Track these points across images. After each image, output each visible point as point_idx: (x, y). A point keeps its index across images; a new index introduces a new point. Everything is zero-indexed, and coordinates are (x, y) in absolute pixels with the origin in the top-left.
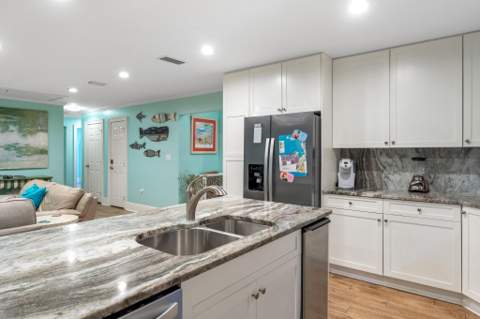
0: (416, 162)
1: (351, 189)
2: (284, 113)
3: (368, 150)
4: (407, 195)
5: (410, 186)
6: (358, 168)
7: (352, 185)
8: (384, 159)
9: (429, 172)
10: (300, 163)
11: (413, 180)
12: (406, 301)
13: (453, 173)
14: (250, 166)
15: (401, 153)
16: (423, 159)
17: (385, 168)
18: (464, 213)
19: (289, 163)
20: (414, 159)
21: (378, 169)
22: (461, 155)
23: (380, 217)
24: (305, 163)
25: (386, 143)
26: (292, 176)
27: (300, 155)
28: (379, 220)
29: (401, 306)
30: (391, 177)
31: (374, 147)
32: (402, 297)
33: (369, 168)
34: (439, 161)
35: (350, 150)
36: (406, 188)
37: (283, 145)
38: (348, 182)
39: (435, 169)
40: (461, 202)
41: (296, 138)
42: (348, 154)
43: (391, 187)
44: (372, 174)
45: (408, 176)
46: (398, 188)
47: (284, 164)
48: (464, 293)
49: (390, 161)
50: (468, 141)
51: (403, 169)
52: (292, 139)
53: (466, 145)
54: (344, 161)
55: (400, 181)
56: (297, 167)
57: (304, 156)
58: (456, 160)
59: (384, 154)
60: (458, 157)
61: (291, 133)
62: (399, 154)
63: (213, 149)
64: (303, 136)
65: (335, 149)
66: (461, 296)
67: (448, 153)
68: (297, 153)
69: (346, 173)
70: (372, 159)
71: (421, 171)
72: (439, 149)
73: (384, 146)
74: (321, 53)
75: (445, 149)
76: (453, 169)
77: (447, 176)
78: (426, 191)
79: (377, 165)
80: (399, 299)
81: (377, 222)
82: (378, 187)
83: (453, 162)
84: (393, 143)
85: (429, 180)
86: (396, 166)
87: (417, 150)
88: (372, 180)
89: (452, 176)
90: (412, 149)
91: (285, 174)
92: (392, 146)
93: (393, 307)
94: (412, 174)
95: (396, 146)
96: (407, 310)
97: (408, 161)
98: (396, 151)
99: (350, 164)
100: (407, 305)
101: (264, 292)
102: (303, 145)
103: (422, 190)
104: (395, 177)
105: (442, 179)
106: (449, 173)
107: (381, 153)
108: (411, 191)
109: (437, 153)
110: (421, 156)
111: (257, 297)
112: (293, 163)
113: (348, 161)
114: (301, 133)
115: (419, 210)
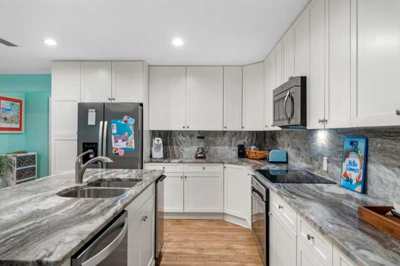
0: (199, 139)
1: (162, 159)
2: (113, 101)
3: (171, 131)
4: (195, 160)
5: (197, 155)
6: (165, 144)
7: (162, 156)
8: (181, 138)
9: (206, 146)
10: (129, 141)
11: (198, 151)
12: (198, 224)
13: (217, 145)
14: (84, 144)
15: (190, 134)
16: (203, 138)
17: (181, 143)
18: (225, 167)
19: (120, 141)
20: (198, 137)
21: (177, 145)
22: (222, 135)
23: (182, 175)
24: (133, 141)
25: (184, 127)
26: (123, 151)
27: (129, 135)
28: (182, 177)
29: (196, 227)
30: (184, 149)
31: (175, 130)
32: (195, 222)
33: (171, 144)
34: (210, 138)
35: (159, 131)
36: (193, 157)
37: (115, 127)
38: (159, 154)
39: (208, 143)
40: (223, 161)
41: (126, 122)
42: (157, 134)
43: (185, 156)
44: (173, 148)
45: (194, 149)
46: (189, 157)
47: (116, 142)
48: (225, 212)
49: (184, 139)
50: (225, 127)
51: (192, 144)
52: (123, 123)
53: (225, 130)
54: (157, 139)
55: (190, 152)
56: (127, 144)
57: (132, 136)
58: (219, 138)
59: (181, 135)
60: (220, 136)
61: (122, 118)
62: (189, 135)
63: (20, 129)
64: (131, 121)
65: (150, 131)
66: (224, 214)
67: (216, 134)
68: (127, 133)
69: (158, 148)
70: (173, 138)
71: (202, 145)
72: (211, 131)
73: (183, 129)
74: (142, 61)
75: (214, 131)
76: (217, 144)
77: (215, 148)
78: (204, 158)
79: (176, 141)
80: (193, 224)
81: (180, 178)
82: (177, 156)
83: (218, 139)
84: (188, 127)
85: (206, 151)
86: (188, 142)
87: (199, 131)
88: (173, 152)
89: (217, 148)
90: (196, 131)
91: (117, 149)
92: (187, 129)
93: (193, 228)
94: (198, 147)
95: (189, 129)
96: (200, 228)
97: (195, 139)
98: (187, 132)
99: (161, 142)
100: (198, 226)
101: (146, 217)
102: (131, 128)
103: (202, 157)
104: (187, 149)
105: (212, 149)
106: (215, 146)
107: (179, 134)
108: (197, 158)
109: (210, 133)
110: (202, 135)
111: (145, 220)
112: (123, 141)
113: (160, 139)
114: (130, 118)
115: (204, 168)
